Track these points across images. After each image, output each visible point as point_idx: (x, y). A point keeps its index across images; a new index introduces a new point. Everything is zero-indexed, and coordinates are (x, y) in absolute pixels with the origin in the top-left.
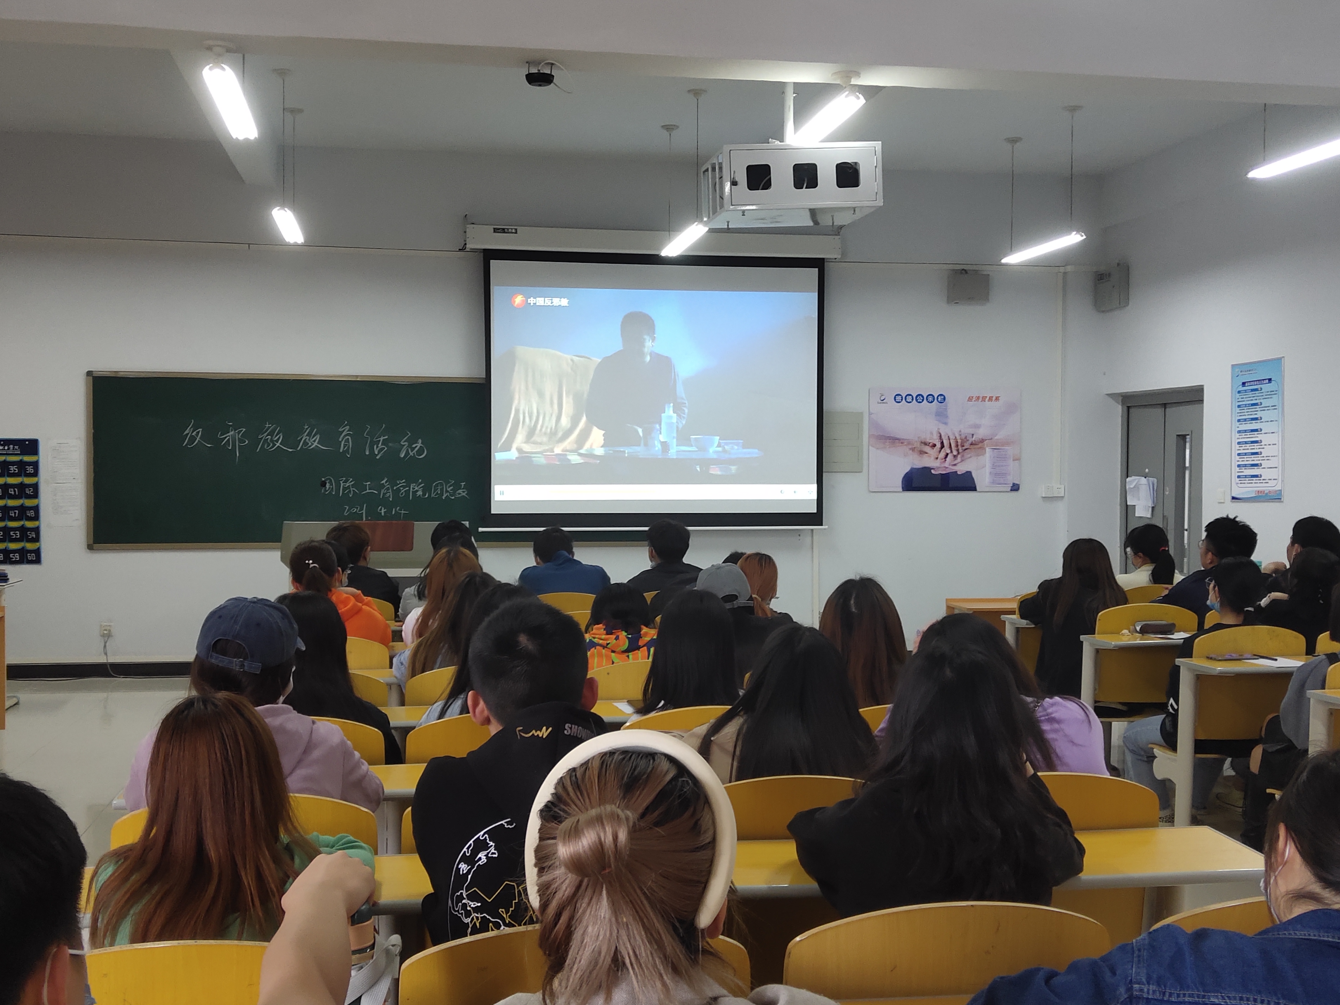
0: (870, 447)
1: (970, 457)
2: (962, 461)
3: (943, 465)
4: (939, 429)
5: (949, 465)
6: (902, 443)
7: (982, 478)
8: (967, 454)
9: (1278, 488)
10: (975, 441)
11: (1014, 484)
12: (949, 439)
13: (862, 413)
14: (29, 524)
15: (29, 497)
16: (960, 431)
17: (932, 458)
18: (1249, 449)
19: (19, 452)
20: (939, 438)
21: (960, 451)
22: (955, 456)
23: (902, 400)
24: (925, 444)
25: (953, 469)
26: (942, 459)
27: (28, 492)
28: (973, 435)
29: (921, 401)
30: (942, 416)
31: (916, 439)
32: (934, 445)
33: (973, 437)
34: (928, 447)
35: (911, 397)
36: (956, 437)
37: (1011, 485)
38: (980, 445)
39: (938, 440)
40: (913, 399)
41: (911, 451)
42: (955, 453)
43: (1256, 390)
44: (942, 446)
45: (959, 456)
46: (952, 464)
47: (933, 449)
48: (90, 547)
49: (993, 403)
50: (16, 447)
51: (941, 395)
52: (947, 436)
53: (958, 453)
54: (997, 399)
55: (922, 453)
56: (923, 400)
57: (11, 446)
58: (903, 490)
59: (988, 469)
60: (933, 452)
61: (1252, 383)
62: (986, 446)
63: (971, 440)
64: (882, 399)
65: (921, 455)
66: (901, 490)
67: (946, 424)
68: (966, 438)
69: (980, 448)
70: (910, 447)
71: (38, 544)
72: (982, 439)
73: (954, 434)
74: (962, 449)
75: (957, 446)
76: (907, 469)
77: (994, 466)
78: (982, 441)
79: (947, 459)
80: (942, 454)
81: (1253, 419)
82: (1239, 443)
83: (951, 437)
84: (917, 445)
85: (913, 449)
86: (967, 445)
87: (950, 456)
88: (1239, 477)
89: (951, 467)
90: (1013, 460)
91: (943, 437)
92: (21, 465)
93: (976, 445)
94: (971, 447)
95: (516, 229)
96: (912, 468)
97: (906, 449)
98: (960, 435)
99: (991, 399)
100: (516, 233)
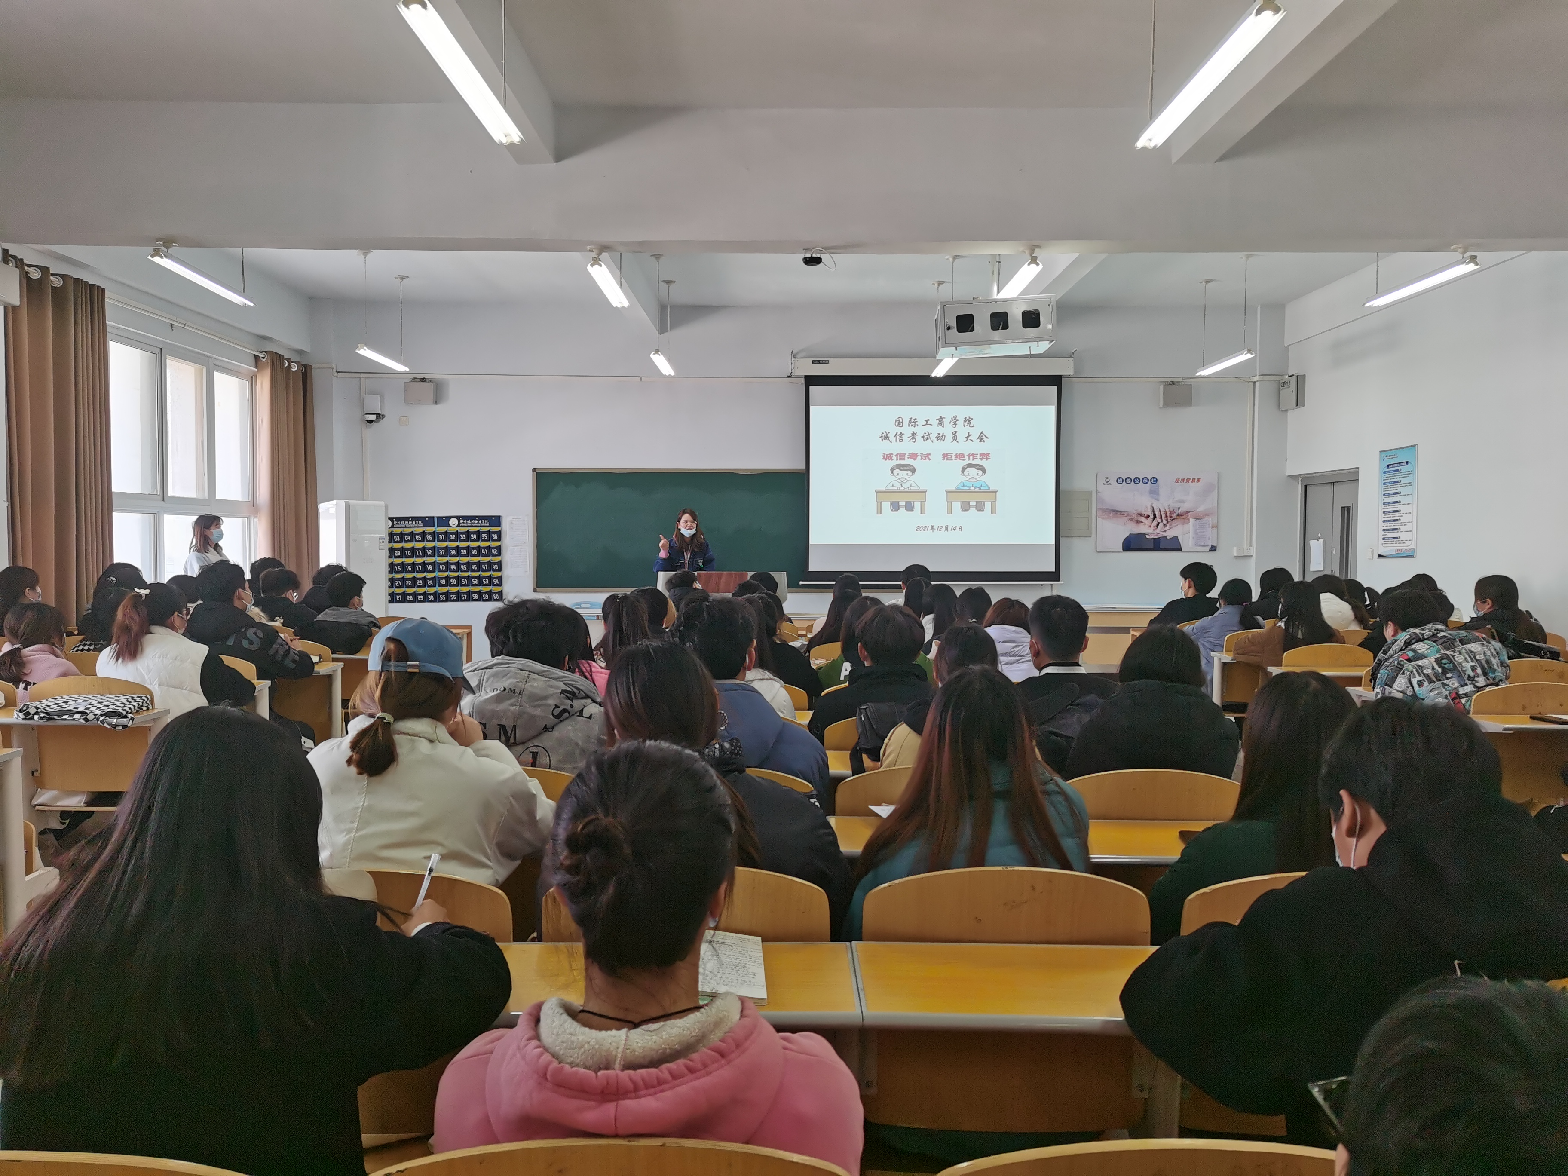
0: (1098, 518)
1: (1177, 525)
2: (1170, 528)
3: (1155, 532)
4: (1152, 503)
5: (1160, 531)
6: (1122, 514)
7: (1186, 542)
8: (1175, 523)
9: (1412, 547)
10: (1181, 513)
11: (1212, 546)
12: (1160, 512)
13: (1091, 492)
14: (495, 574)
15: (495, 555)
16: (1169, 505)
17: (1147, 526)
18: (1392, 517)
19: (488, 525)
20: (1152, 511)
21: (1169, 520)
22: (1165, 525)
23: (1123, 481)
24: (1141, 515)
25: (1163, 535)
26: (1154, 527)
27: (494, 552)
28: (1179, 508)
30: (1154, 493)
31: (1135, 512)
32: (1148, 516)
34: (1143, 517)
35: (1130, 479)
36: (1165, 510)
37: (1210, 547)
38: (1185, 516)
40: (1131, 481)
41: (1130, 521)
42: (1165, 522)
43: (1397, 470)
44: (1155, 517)
45: (1168, 525)
46: (1163, 531)
47: (1148, 519)
48: (534, 591)
49: (1196, 483)
51: (1153, 478)
52: (1158, 510)
53: (1168, 522)
54: (1199, 480)
55: (1138, 522)
56: (1139, 482)
57: (483, 520)
58: (1124, 550)
59: (1191, 534)
60: (1147, 522)
61: (1395, 465)
62: (1189, 516)
63: (1178, 512)
64: (1107, 480)
65: (1138, 524)
66: (1122, 550)
67: (1157, 500)
68: (1174, 510)
69: (1185, 518)
70: (1129, 517)
71: (500, 588)
72: (1188, 511)
73: (1164, 507)
75: (1166, 517)
76: (1127, 535)
77: (1196, 532)
78: (1187, 513)
79: (1159, 527)
80: (1155, 523)
81: (1395, 493)
82: (1384, 512)
83: (1161, 510)
84: (1135, 516)
85: (1132, 520)
86: (1174, 516)
87: (1161, 525)
88: (1384, 539)
89: (1162, 533)
91: (1155, 510)
92: (489, 533)
93: (1182, 516)
94: (1178, 517)
95: (828, 361)
96: (1130, 534)
97: (1126, 519)
98: (1169, 508)
99: (1194, 480)
100: (828, 363)
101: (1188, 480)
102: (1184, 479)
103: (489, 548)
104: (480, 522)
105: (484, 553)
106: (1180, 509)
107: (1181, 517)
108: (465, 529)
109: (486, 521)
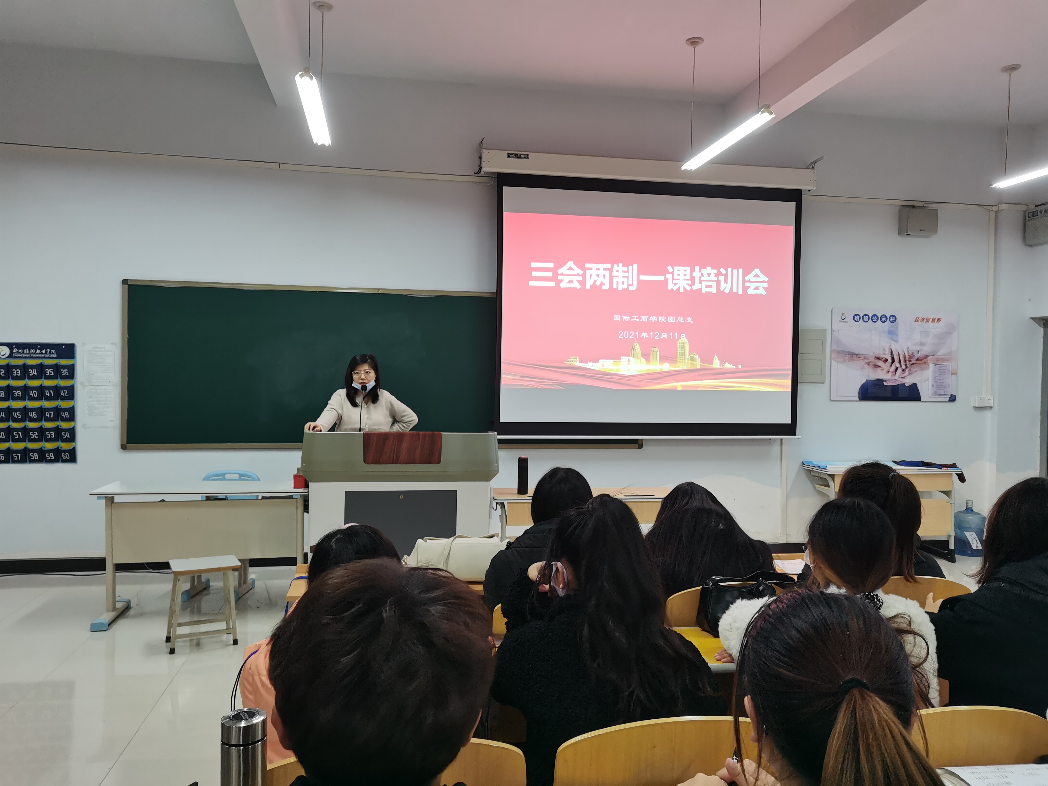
0: (832, 361)
1: (916, 371)
2: (910, 374)
3: (894, 378)
4: (890, 346)
5: (899, 378)
6: (859, 358)
7: (925, 390)
8: (914, 369)
10: (920, 357)
11: (952, 395)
12: (899, 355)
13: (826, 330)
14: (64, 425)
15: (64, 398)
16: (908, 348)
17: (885, 371)
19: (56, 356)
20: (890, 353)
21: (908, 365)
22: (903, 370)
23: (860, 319)
24: (879, 359)
25: (902, 382)
26: (893, 372)
27: (63, 394)
28: (918, 351)
29: (876, 320)
30: (892, 333)
31: (872, 354)
32: (886, 360)
33: (918, 353)
34: (880, 361)
35: (867, 317)
36: (904, 353)
37: (950, 396)
38: (925, 360)
39: (889, 356)
40: (869, 319)
41: (867, 365)
42: (904, 367)
44: (893, 361)
45: (907, 370)
46: (901, 377)
47: (885, 363)
48: (123, 447)
49: (936, 324)
50: (52, 351)
53: (907, 367)
54: (939, 320)
55: (876, 366)
56: (877, 320)
57: (49, 350)
58: (860, 400)
59: (931, 382)
60: (885, 366)
62: (929, 361)
63: (917, 356)
64: (843, 318)
65: (875, 369)
66: (858, 400)
67: (896, 341)
68: (913, 353)
69: (925, 363)
70: (866, 361)
71: (73, 444)
72: (927, 355)
73: (903, 351)
74: (909, 364)
75: (905, 361)
76: (863, 381)
77: (935, 379)
78: (926, 357)
79: (898, 372)
80: (893, 368)
83: (900, 354)
84: (872, 359)
85: (869, 364)
86: (913, 361)
87: (899, 370)
89: (901, 380)
90: (952, 375)
91: (894, 352)
92: (57, 368)
93: (921, 360)
94: (917, 362)
95: (528, 155)
96: (867, 381)
97: (862, 363)
98: (908, 351)
99: (934, 320)
100: (528, 158)
101: (928, 320)
102: (923, 319)
103: (57, 389)
104: (44, 351)
105: (48, 395)
106: (920, 353)
107: (920, 362)
108: (20, 362)
109: (53, 351)
